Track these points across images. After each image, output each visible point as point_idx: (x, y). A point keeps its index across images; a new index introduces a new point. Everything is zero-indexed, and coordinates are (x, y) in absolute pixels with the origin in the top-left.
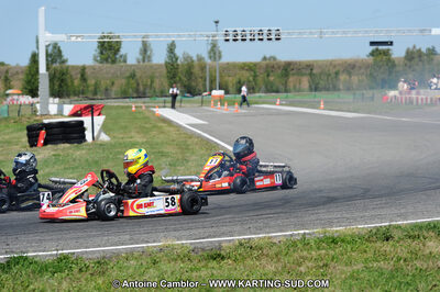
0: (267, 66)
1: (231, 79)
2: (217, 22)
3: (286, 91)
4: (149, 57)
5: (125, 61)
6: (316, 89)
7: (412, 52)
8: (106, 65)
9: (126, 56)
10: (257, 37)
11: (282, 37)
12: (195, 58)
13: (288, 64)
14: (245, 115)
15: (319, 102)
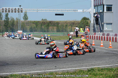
0: (43, 22)
6: (59, 32)
10: (14, 11)
11: (23, 11)
13: (50, 22)
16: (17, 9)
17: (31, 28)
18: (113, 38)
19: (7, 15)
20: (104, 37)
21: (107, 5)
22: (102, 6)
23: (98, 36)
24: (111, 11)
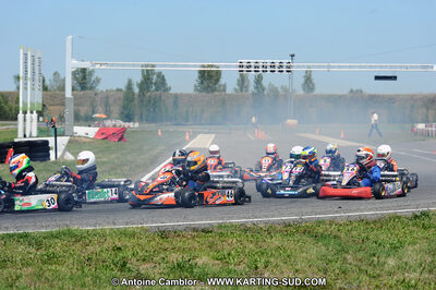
0: (352, 98)
2: (292, 56)
4: (246, 87)
5: (224, 90)
6: (394, 122)
8: (204, 94)
9: (225, 86)
10: (269, 69)
11: (292, 69)
12: (279, 89)
16: (277, 64)
19: (259, 80)
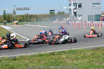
0: (26, 16)
1: (18, 19)
2: (15, 6)
3: (31, 21)
6: (38, 21)
7: (59, 12)
10: (24, 9)
11: (30, 9)
12: (10, 14)
13: (31, 15)
14: (21, 27)
15: (38, 24)
16: (26, 8)
17: (20, 19)
18: (91, 24)
20: (84, 24)
21: (78, 4)
22: (75, 5)
23: (79, 23)
24: (81, 7)
